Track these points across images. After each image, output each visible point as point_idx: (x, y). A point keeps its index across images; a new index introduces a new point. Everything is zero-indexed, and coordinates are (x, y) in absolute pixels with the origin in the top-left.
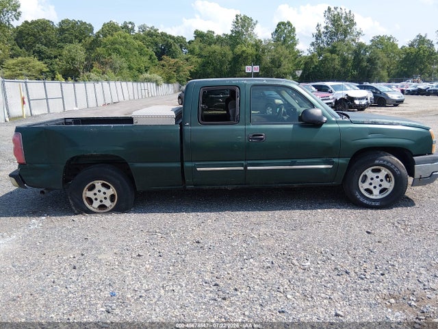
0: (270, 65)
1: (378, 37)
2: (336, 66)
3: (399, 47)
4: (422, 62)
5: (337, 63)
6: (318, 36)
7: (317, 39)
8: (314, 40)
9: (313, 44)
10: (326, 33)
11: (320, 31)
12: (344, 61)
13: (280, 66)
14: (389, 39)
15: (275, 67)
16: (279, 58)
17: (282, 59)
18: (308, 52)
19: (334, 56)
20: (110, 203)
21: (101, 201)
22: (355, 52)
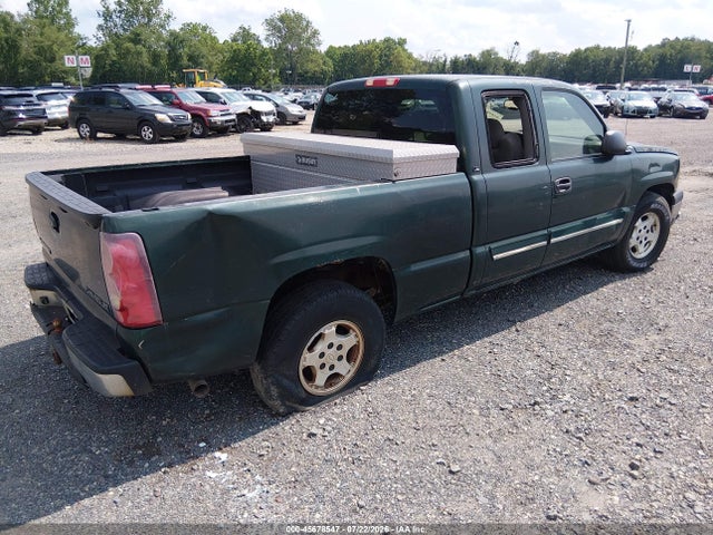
0: (35, 56)
1: (189, 25)
2: (145, 64)
3: (221, 42)
4: (253, 65)
5: (145, 59)
6: (107, 15)
7: (105, 19)
8: (101, 21)
9: (100, 27)
10: (120, 12)
11: (107, 8)
12: (155, 58)
13: (53, 60)
14: (205, 28)
15: (46, 60)
16: (50, 47)
17: (55, 48)
18: (94, 40)
19: (139, 47)
20: (348, 366)
21: (332, 367)
22: (169, 44)
